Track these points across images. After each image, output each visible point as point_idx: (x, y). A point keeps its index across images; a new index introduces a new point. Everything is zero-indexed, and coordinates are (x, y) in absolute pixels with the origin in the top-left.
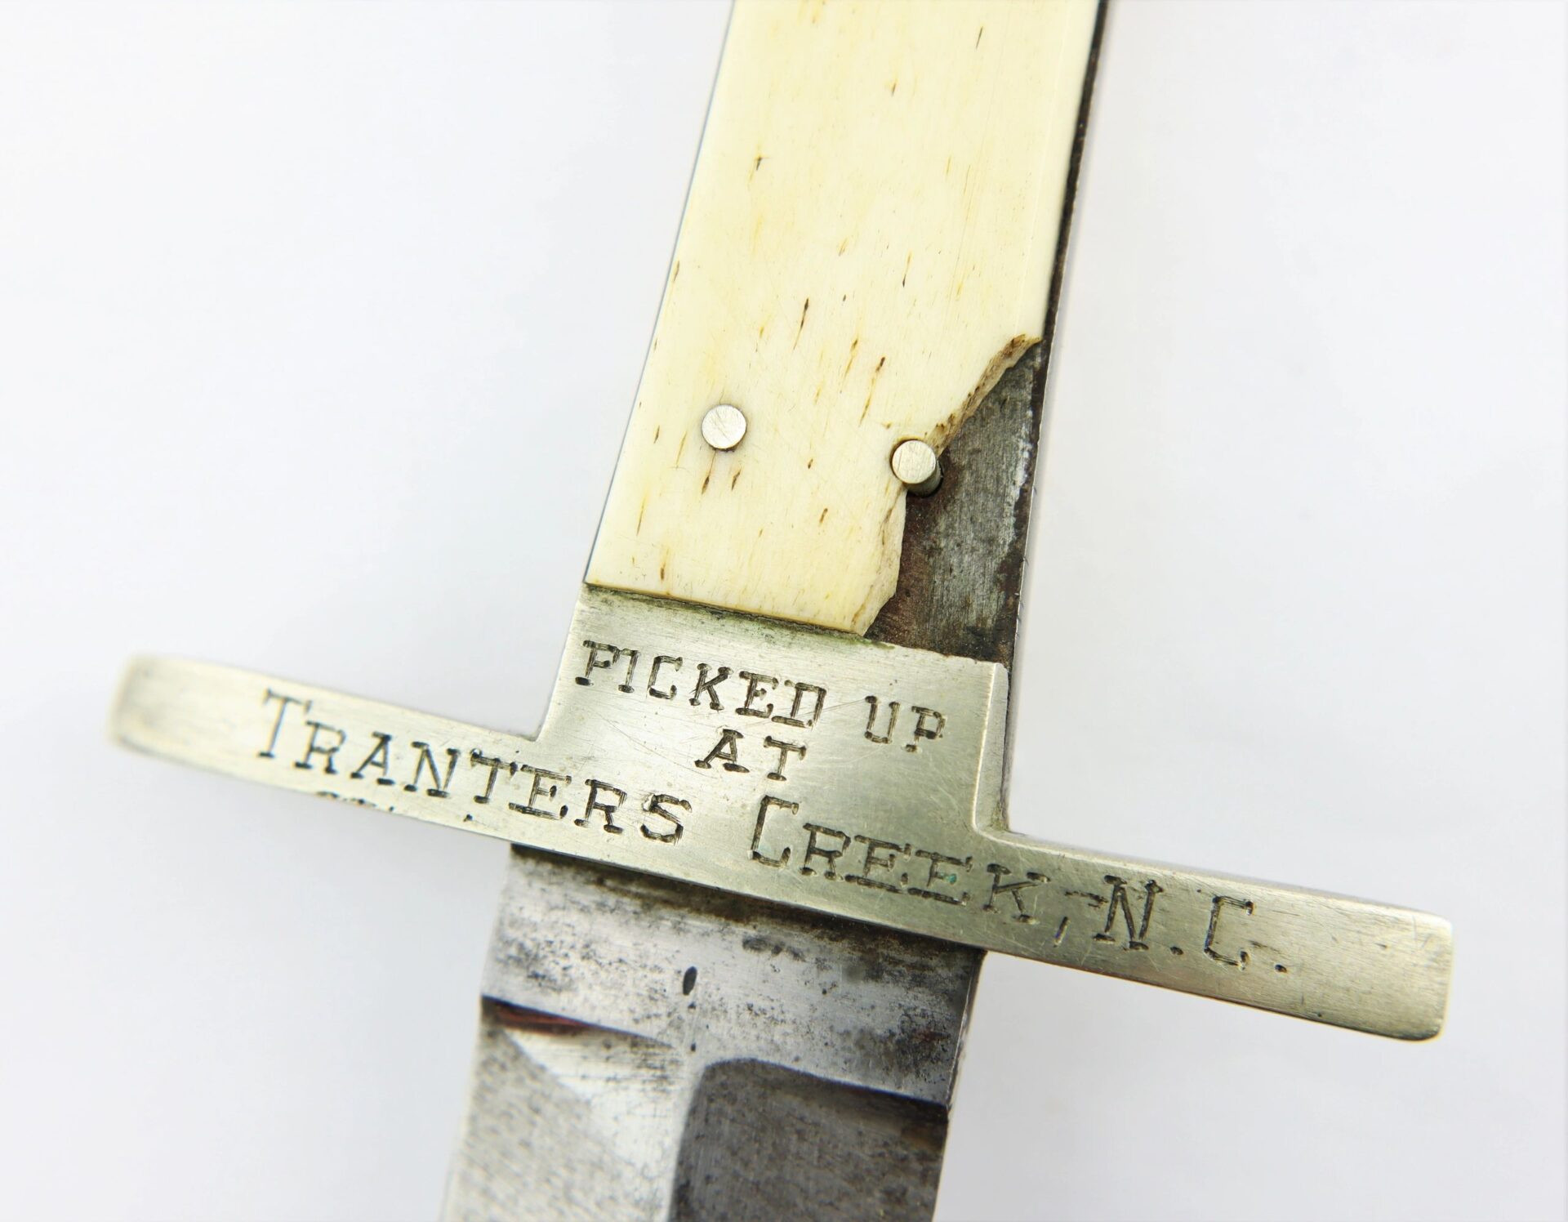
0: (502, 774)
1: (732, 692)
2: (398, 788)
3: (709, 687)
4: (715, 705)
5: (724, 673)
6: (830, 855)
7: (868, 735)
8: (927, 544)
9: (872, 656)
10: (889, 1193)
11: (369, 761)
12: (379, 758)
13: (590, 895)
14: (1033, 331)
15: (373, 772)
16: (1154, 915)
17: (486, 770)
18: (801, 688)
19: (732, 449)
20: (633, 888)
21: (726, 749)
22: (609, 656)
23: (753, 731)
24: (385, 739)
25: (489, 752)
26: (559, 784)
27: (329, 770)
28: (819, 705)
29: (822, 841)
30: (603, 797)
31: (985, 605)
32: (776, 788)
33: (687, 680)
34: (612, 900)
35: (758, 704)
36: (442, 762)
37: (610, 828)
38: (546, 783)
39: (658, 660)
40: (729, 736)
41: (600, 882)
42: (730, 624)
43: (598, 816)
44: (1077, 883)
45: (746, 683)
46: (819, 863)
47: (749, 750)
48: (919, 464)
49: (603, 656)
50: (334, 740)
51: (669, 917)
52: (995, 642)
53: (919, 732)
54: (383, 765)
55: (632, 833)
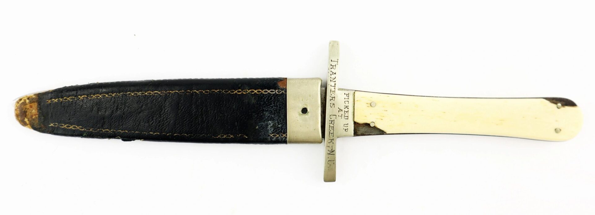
0: (334, 87)
2: (331, 76)
4: (345, 108)
5: (348, 108)
7: (344, 124)
8: (364, 126)
9: (353, 123)
12: (333, 73)
14: (388, 133)
16: (332, 155)
17: (334, 85)
18: (348, 117)
19: (371, 106)
20: (324, 101)
21: (340, 110)
22: (348, 96)
23: (343, 113)
24: (335, 74)
25: (336, 85)
26: (334, 94)
27: (331, 68)
28: (347, 119)
29: (333, 122)
30: (333, 98)
31: (359, 133)
32: (337, 116)
33: (347, 105)
35: (346, 113)
36: (334, 81)
37: (330, 100)
38: (334, 92)
39: (348, 101)
40: (342, 110)
41: (324, 98)
42: (353, 108)
43: (332, 98)
44: (333, 147)
45: (347, 111)
46: (331, 122)
47: (341, 113)
48: (372, 125)
49: (348, 95)
50: (334, 68)
52: (356, 134)
53: (345, 129)
55: (330, 102)
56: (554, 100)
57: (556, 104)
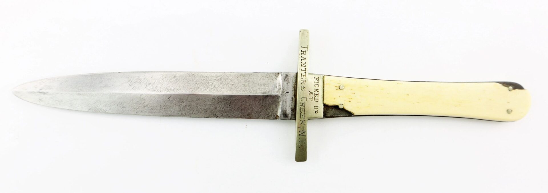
0: (304, 72)
1: (316, 93)
2: (301, 61)
3: (316, 90)
5: (318, 91)
6: (303, 105)
7: (314, 107)
8: (334, 108)
9: (322, 105)
10: (271, 115)
12: (304, 59)
13: (294, 81)
14: (355, 115)
15: (302, 58)
16: (303, 136)
17: (305, 70)
18: (318, 99)
19: (340, 89)
20: (295, 85)
21: (311, 93)
22: (318, 80)
23: (313, 95)
24: (306, 59)
25: (306, 70)
26: (305, 77)
27: (302, 54)
28: (317, 101)
29: (304, 104)
30: (304, 82)
31: (329, 115)
32: (308, 99)
33: (317, 88)
34: (294, 83)
35: (316, 95)
36: (305, 65)
37: (301, 83)
39: (318, 85)
42: (323, 91)
44: (304, 128)
47: (311, 95)
48: (341, 107)
49: (318, 79)
50: (305, 54)
51: (293, 90)
52: (325, 116)
53: (316, 111)
54: (303, 59)
55: (301, 85)
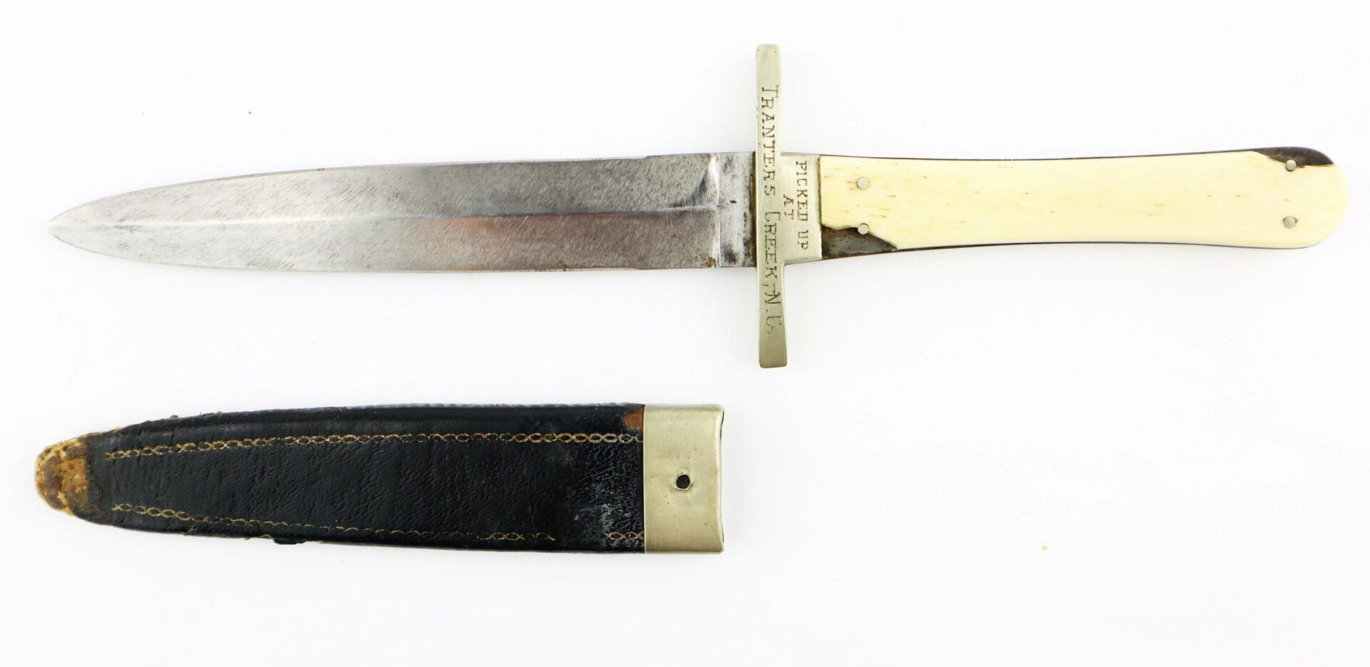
0: (772, 149)
1: (802, 199)
2: (762, 125)
3: (802, 193)
4: (798, 196)
5: (806, 196)
6: (770, 230)
7: (799, 233)
8: (846, 234)
9: (818, 228)
10: (697, 257)
11: (767, 116)
12: (768, 118)
13: (748, 174)
14: (899, 247)
15: (765, 117)
16: (774, 305)
17: (771, 145)
18: (806, 215)
19: (858, 186)
20: (752, 184)
21: (789, 201)
22: (804, 168)
23: (794, 206)
24: (773, 118)
25: (776, 145)
26: (772, 164)
27: (763, 106)
28: (804, 220)
29: (773, 228)
30: (771, 175)
31: (835, 251)
32: (783, 214)
33: (803, 188)
34: (748, 179)
35: (801, 206)
36: (771, 134)
37: (765, 178)
38: (772, 160)
39: (805, 180)
40: (792, 201)
41: (751, 175)
42: (817, 194)
43: (767, 175)
44: (776, 287)
45: (805, 202)
46: (768, 229)
47: (790, 206)
48: (862, 231)
49: (804, 166)
50: (770, 106)
51: (747, 194)
52: (827, 255)
53: (802, 244)
54: (767, 120)
55: (765, 183)
56: (1280, 154)
57: (1284, 161)
